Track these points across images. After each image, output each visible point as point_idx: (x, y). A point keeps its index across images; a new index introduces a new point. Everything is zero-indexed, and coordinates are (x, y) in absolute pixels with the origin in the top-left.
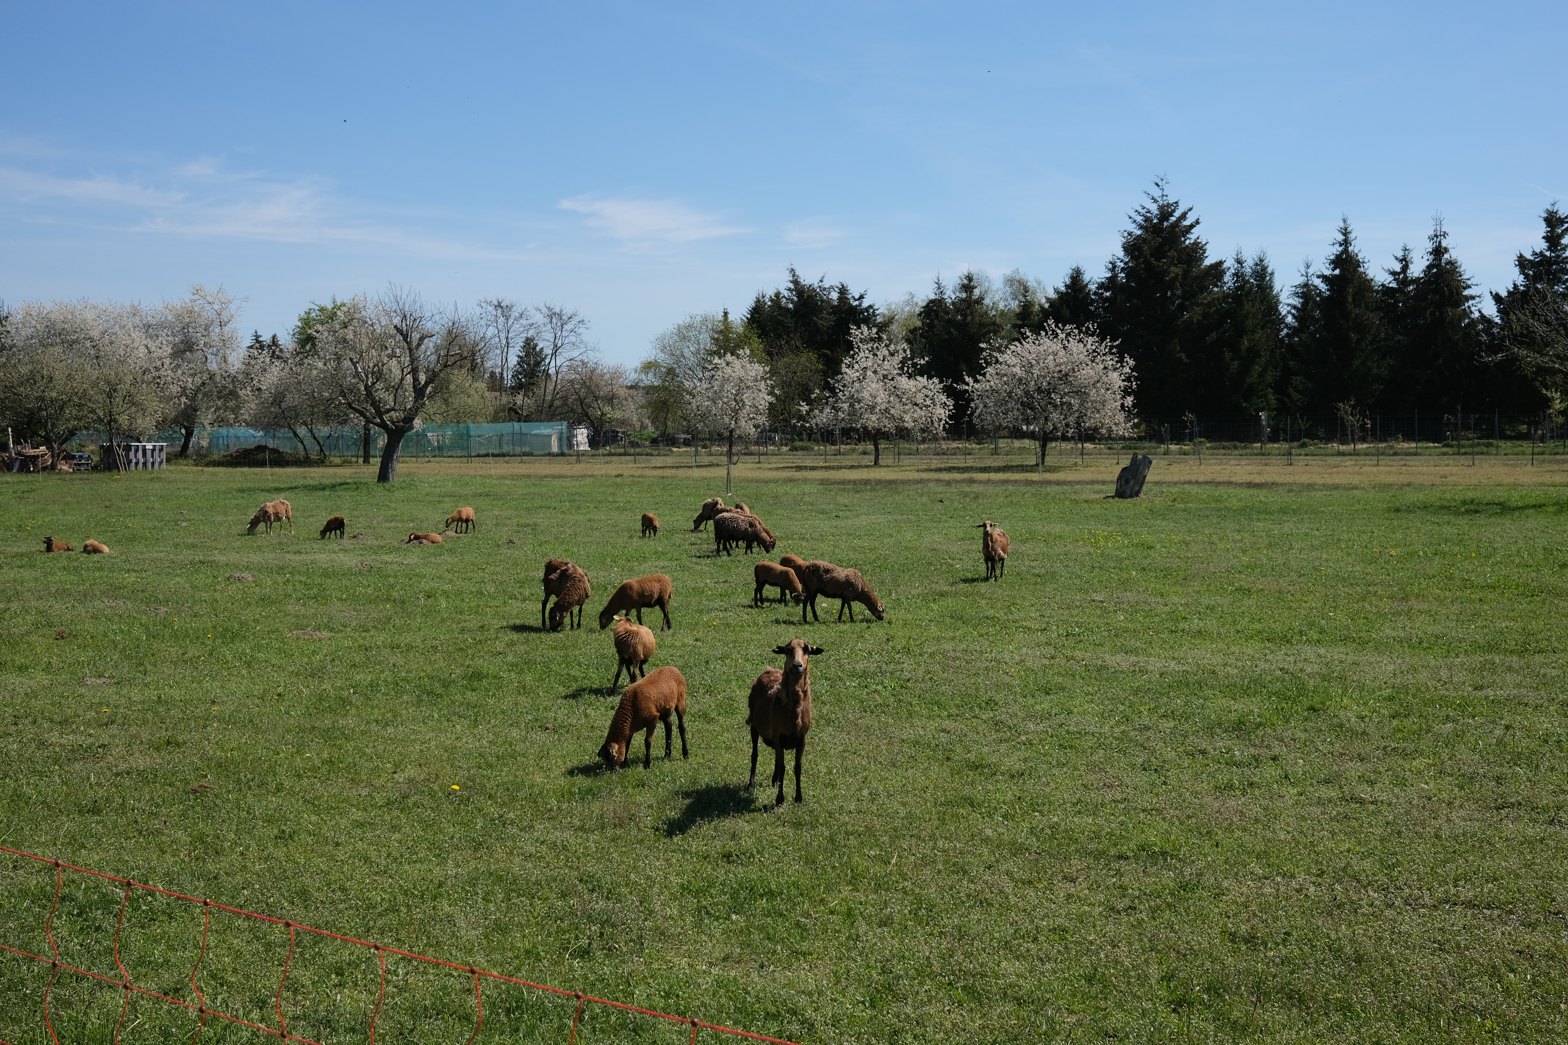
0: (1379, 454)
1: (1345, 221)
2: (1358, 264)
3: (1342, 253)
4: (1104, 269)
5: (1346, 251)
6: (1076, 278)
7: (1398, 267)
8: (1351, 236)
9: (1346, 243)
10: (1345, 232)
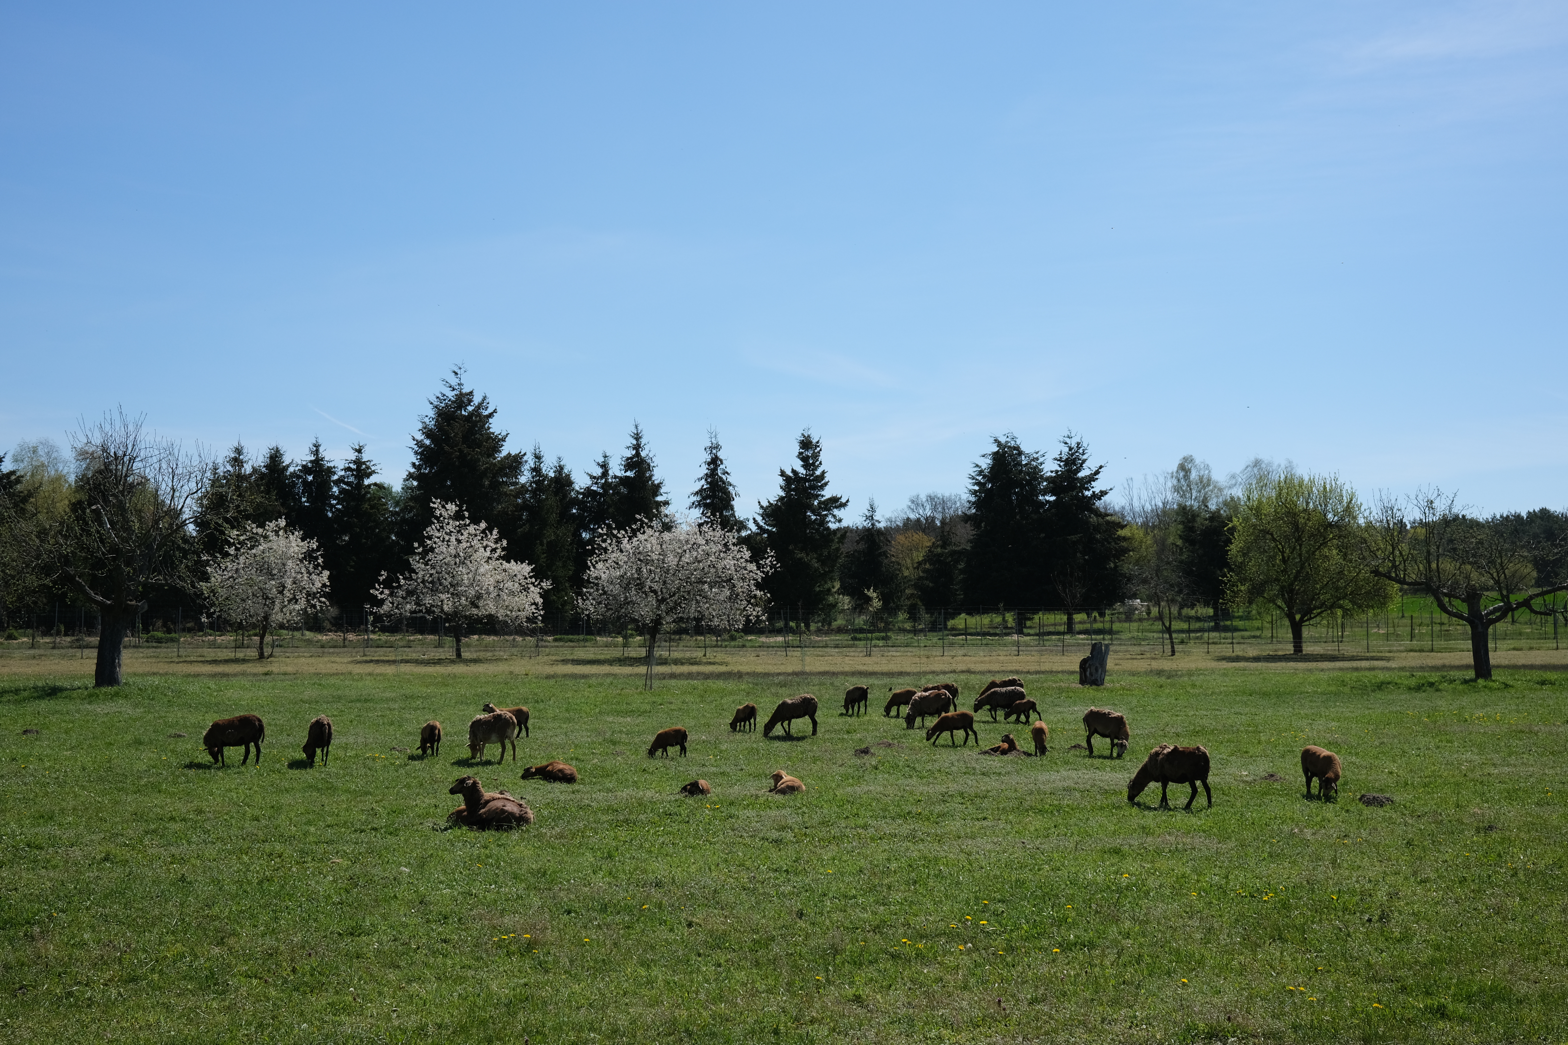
1: (636, 427)
2: (649, 468)
3: (634, 456)
5: (638, 454)
9: (637, 447)
10: (637, 437)
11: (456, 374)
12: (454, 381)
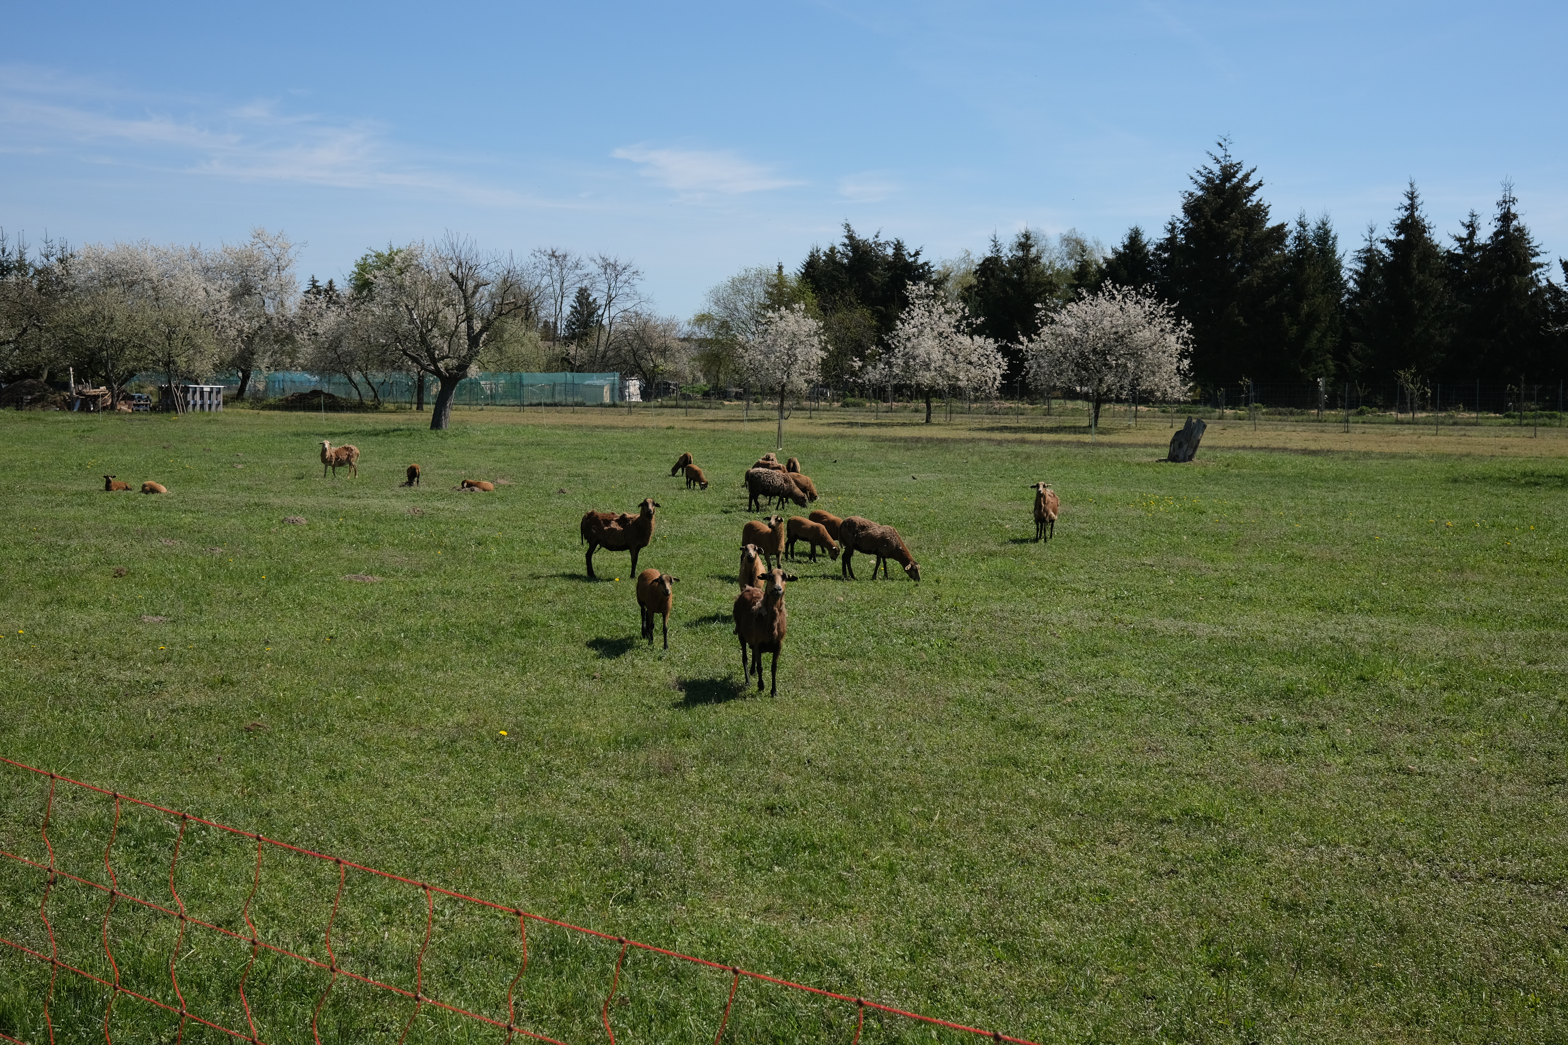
0: (1439, 423)
1: (1412, 185)
2: (1424, 230)
3: (1408, 218)
4: (1163, 230)
5: (1411, 215)
6: (1135, 238)
7: (1464, 233)
8: (1418, 201)
9: (1412, 207)
10: (1412, 197)
11: (1220, 145)
12: (1219, 153)
